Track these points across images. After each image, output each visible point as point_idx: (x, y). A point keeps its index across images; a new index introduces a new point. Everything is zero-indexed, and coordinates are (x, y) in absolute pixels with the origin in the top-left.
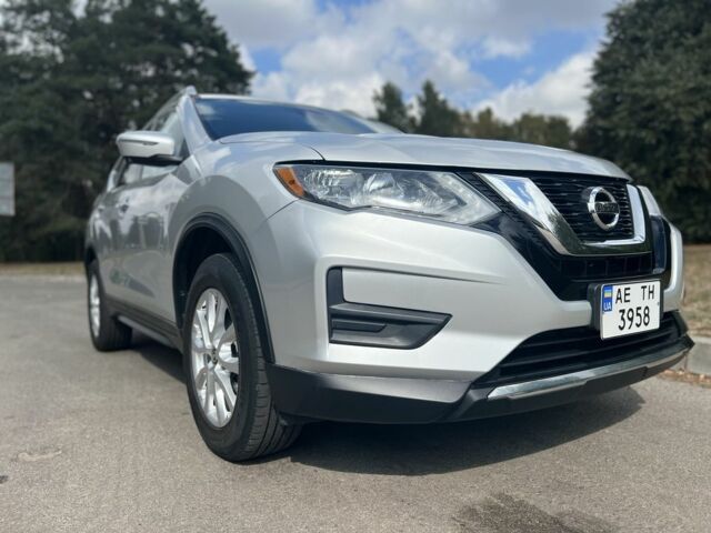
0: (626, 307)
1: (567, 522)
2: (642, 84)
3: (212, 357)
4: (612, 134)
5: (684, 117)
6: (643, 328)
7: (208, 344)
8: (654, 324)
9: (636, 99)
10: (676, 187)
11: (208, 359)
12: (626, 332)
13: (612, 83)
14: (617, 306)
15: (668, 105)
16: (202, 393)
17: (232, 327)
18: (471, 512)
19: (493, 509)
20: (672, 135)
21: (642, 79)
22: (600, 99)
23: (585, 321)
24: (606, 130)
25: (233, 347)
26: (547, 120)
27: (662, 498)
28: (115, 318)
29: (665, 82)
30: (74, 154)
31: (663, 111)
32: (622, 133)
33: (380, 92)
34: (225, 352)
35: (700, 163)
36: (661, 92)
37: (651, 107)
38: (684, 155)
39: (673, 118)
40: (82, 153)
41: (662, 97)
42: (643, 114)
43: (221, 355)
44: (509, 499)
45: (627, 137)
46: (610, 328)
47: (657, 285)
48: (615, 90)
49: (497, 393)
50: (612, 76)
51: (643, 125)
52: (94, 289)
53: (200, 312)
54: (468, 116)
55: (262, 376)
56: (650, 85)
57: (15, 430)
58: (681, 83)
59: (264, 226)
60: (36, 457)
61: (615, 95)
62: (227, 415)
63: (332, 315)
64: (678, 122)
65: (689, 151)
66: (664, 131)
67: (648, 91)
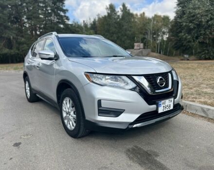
0: (165, 105)
1: (149, 152)
2: (192, 8)
3: (68, 113)
4: (181, 24)
5: (203, 20)
6: (169, 109)
7: (67, 110)
8: (172, 108)
9: (190, 13)
10: (199, 42)
11: (67, 114)
12: (165, 111)
13: (183, 7)
14: (162, 106)
15: (198, 16)
16: (66, 121)
17: (74, 108)
18: (129, 150)
19: (133, 149)
20: (199, 25)
21: (192, 7)
22: (179, 12)
23: (155, 109)
24: (180, 23)
25: (74, 112)
26: (162, 17)
27: (170, 146)
28: (35, 94)
29: (199, 8)
30: (6, 27)
31: (197, 18)
32: (184, 24)
33: (108, 6)
34: (72, 113)
35: (207, 35)
36: (197, 11)
37: (194, 16)
38: (203, 32)
39: (200, 20)
40: (9, 27)
41: (197, 13)
42: (191, 18)
43: (71, 114)
44: (137, 147)
45: (186, 26)
46: (161, 110)
47: (173, 99)
48: (184, 9)
49: (135, 126)
50: (183, 5)
51: (191, 22)
52: (27, 85)
53: (64, 102)
54: (137, 15)
55: (82, 121)
56: (194, 9)
57: (17, 129)
58: (204, 9)
59: (82, 87)
60: (26, 137)
61: (184, 11)
62: (73, 128)
63: (99, 110)
64: (201, 21)
65: (204, 31)
66: (197, 24)
67: (194, 11)
